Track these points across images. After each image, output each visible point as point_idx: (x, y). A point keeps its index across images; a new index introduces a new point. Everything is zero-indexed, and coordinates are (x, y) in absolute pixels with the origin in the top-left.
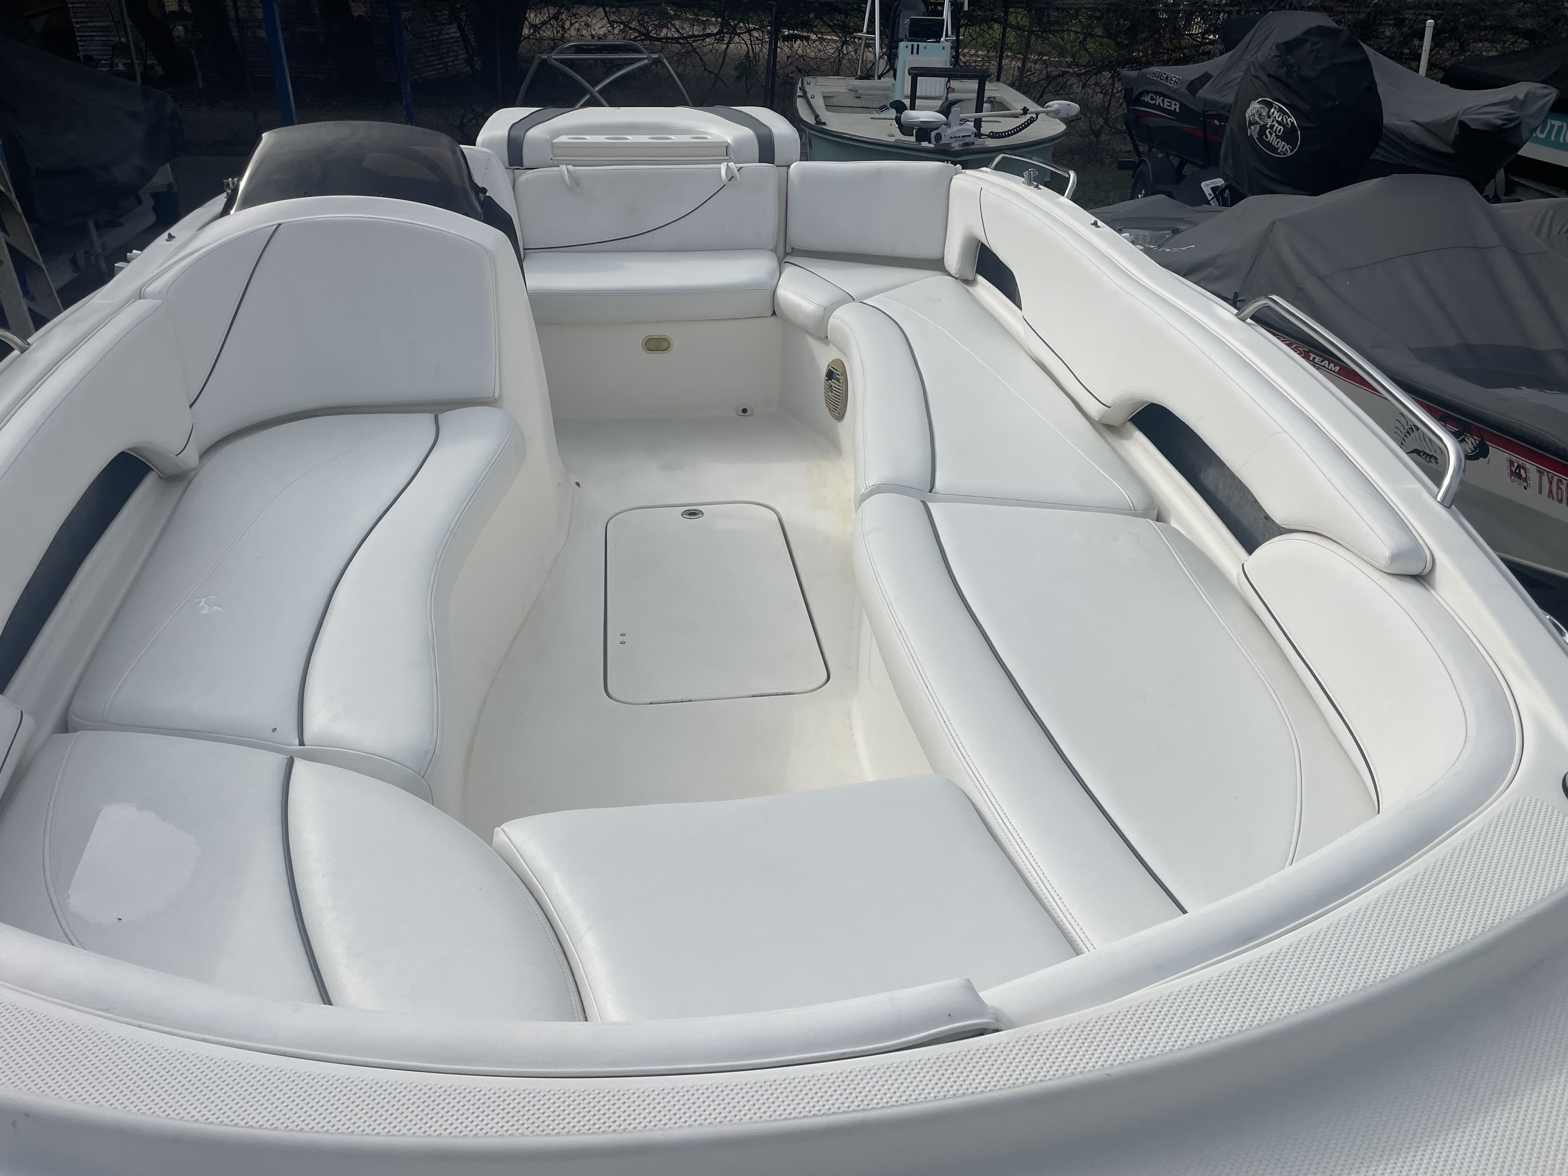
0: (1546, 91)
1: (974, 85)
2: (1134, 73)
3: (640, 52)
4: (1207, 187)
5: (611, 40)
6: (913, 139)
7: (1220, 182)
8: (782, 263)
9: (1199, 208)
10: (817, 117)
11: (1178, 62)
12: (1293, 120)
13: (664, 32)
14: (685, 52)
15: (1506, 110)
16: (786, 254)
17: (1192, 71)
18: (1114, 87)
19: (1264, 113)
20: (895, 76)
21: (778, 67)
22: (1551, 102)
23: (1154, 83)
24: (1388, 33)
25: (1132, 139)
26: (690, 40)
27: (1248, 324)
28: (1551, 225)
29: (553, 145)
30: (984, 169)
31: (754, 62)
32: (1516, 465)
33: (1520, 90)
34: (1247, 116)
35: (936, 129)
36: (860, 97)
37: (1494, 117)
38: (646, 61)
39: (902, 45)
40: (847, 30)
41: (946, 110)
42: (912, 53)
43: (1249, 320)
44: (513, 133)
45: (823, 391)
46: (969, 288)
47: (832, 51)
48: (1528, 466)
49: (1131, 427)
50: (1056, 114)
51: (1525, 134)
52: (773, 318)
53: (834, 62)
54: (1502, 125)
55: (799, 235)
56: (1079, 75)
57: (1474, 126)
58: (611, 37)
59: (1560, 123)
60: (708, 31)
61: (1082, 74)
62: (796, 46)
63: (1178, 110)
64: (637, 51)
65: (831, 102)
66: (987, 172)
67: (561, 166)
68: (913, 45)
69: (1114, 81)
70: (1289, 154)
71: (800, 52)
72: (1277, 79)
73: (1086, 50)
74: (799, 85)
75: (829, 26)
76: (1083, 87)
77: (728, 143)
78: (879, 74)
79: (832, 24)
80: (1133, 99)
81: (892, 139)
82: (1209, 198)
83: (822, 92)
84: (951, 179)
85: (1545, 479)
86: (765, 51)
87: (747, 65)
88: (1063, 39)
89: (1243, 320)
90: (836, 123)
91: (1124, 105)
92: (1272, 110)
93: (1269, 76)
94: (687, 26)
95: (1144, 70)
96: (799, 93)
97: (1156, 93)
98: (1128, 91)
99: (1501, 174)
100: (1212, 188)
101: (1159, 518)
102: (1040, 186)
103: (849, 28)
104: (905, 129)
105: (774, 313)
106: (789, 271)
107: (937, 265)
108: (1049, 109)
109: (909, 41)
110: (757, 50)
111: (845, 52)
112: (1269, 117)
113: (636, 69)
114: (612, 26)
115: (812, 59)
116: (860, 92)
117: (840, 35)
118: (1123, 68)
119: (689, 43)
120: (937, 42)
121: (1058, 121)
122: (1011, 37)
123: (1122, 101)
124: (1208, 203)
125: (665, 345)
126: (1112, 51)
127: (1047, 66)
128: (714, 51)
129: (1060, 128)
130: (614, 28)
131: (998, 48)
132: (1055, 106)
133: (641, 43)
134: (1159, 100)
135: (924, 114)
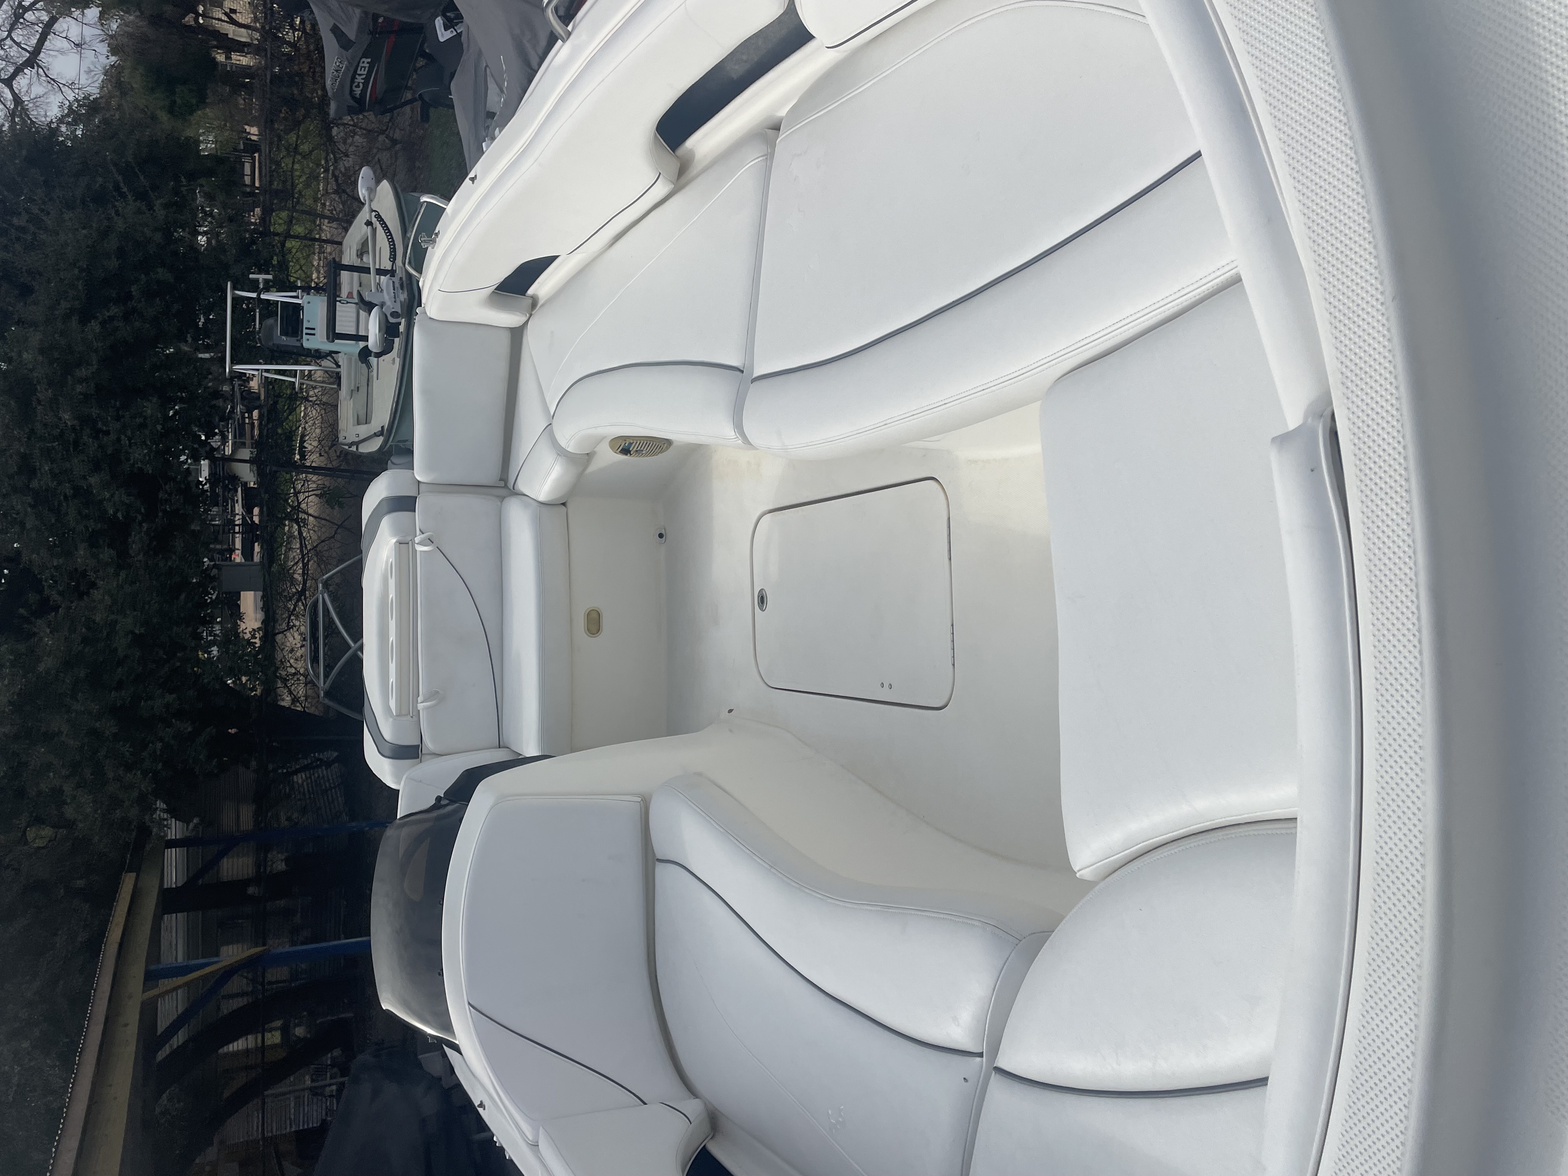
1: (345, 275)
2: (333, 106)
3: (317, 600)
4: (444, 35)
5: (305, 629)
6: (397, 340)
7: (439, 22)
8: (514, 493)
9: (465, 46)
10: (376, 435)
11: (322, 58)
13: (298, 577)
14: (317, 556)
16: (506, 486)
17: (330, 44)
18: (347, 124)
20: (337, 353)
21: (330, 466)
23: (342, 85)
25: (396, 108)
26: (305, 552)
27: (573, 29)
29: (399, 715)
30: (421, 284)
31: (326, 489)
36: (358, 388)
38: (326, 595)
39: (306, 345)
40: (295, 397)
41: (369, 306)
42: (314, 334)
43: (570, 28)
44: (387, 753)
45: (641, 458)
46: (540, 303)
47: (314, 412)
49: (681, 151)
50: (372, 191)
52: (568, 505)
53: (325, 409)
55: (488, 473)
56: (336, 160)
58: (302, 628)
60: (296, 533)
61: (334, 156)
62: (310, 448)
63: (369, 60)
64: (315, 605)
65: (363, 417)
66: (424, 281)
67: (419, 708)
68: (307, 334)
69: (342, 124)
71: (315, 444)
73: (311, 152)
74: (347, 447)
75: (290, 414)
76: (347, 156)
77: (396, 542)
78: (335, 366)
79: (287, 411)
80: (358, 105)
81: (397, 360)
82: (455, 33)
83: (354, 425)
84: (430, 318)
86: (315, 478)
87: (328, 496)
88: (300, 177)
89: (569, 34)
90: (382, 416)
91: (366, 114)
94: (291, 555)
95: (330, 94)
96: (354, 448)
97: (352, 81)
98: (351, 111)
100: (446, 30)
101: (776, 128)
102: (437, 230)
103: (291, 394)
104: (387, 349)
105: (564, 504)
106: (522, 487)
107: (517, 335)
108: (367, 198)
109: (302, 338)
110: (314, 486)
111: (314, 399)
113: (333, 606)
114: (292, 627)
115: (322, 432)
116: (352, 387)
117: (298, 403)
118: (328, 114)
119: (308, 553)
120: (303, 308)
121: (378, 188)
122: (299, 229)
123: (361, 117)
124: (459, 35)
125: (594, 615)
126: (312, 125)
127: (327, 193)
128: (316, 529)
129: (385, 186)
130: (294, 626)
131: (310, 243)
132: (364, 192)
133: (308, 600)
134: (359, 79)
135: (373, 328)
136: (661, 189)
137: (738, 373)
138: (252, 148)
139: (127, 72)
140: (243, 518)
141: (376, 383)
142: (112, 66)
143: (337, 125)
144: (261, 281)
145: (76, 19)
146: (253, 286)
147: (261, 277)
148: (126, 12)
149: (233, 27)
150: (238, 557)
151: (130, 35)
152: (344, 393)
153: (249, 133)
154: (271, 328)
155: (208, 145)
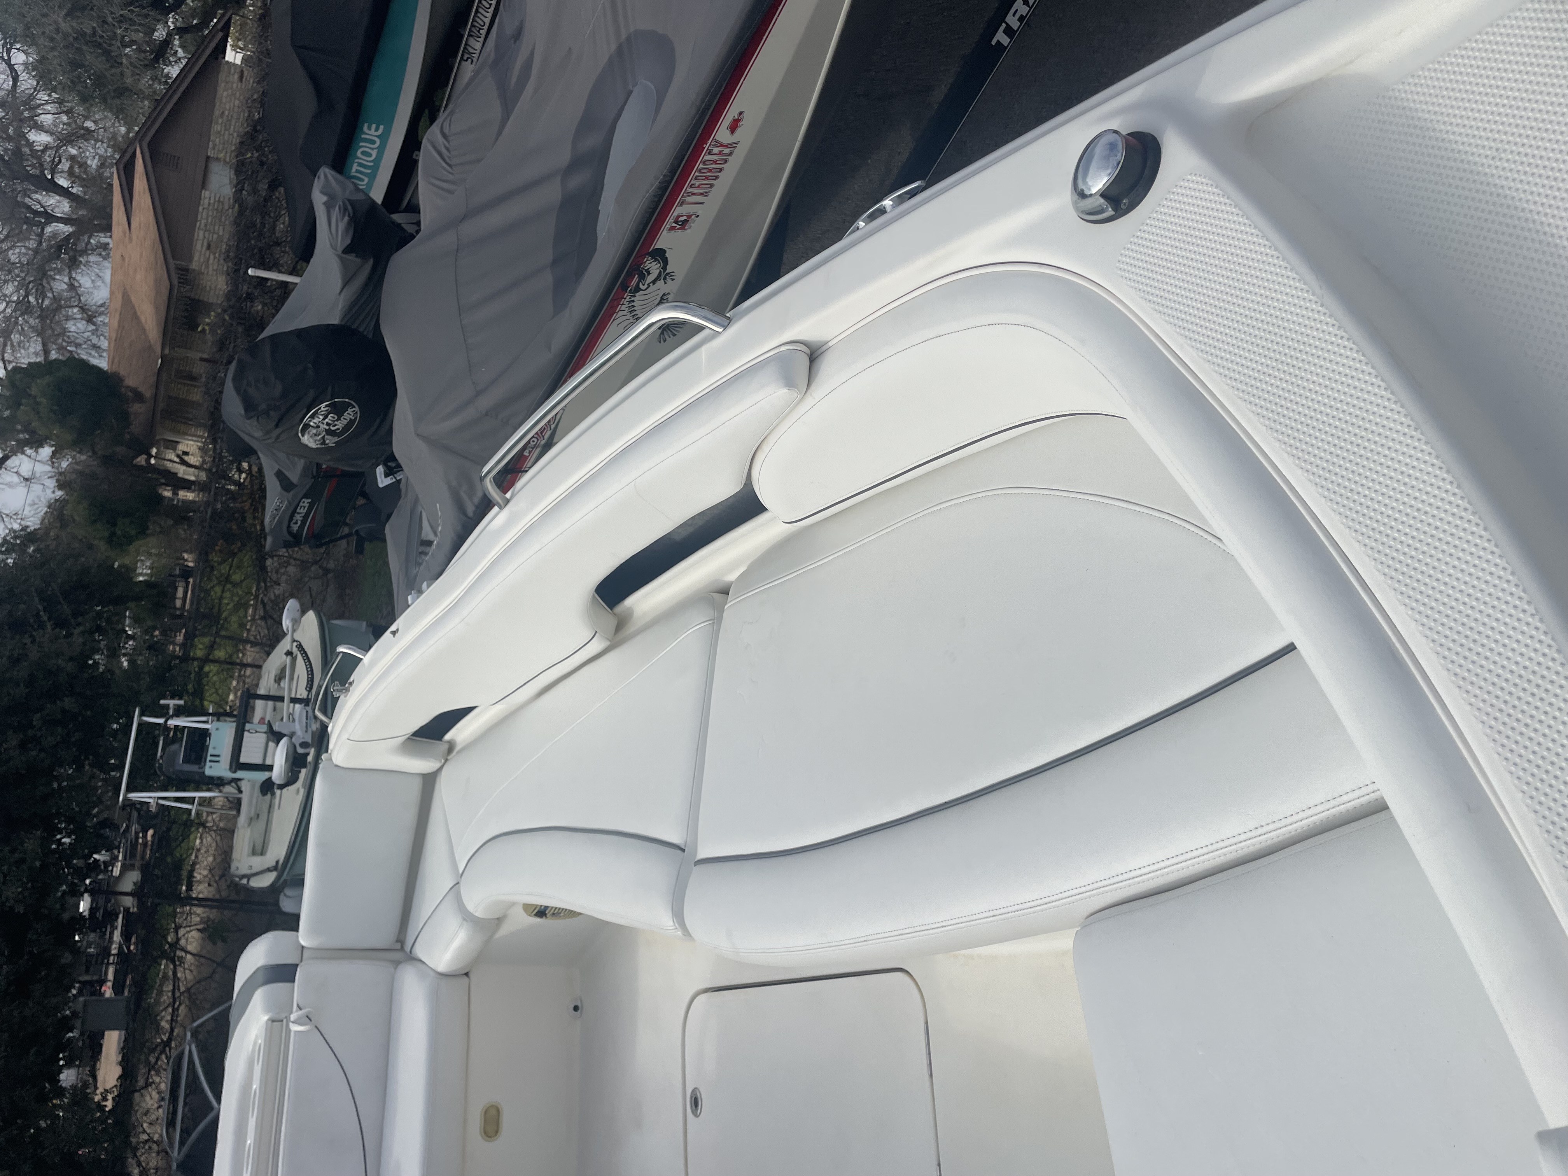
0: (322, 177)
1: (259, 704)
2: (269, 540)
3: (182, 1053)
4: (383, 481)
5: (166, 1086)
6: (303, 771)
7: (380, 470)
8: (412, 958)
9: (403, 491)
10: (269, 870)
11: (264, 497)
12: (323, 405)
13: (165, 1025)
14: (190, 1000)
15: (336, 213)
16: (402, 948)
17: (272, 486)
18: (282, 556)
19: (314, 431)
20: (240, 780)
21: (218, 897)
22: (333, 173)
23: (280, 522)
24: (260, 307)
25: (331, 541)
26: (177, 994)
27: (512, 496)
28: (444, 181)
30: (329, 729)
31: (210, 923)
32: (674, 225)
33: (318, 199)
34: (314, 447)
35: (295, 747)
36: (258, 815)
37: (341, 224)
38: (193, 1047)
39: (208, 772)
40: (190, 824)
41: (276, 737)
42: (218, 762)
43: (508, 495)
45: (558, 921)
46: (458, 748)
47: (210, 839)
48: (675, 214)
49: (619, 609)
50: (296, 622)
51: (360, 197)
52: (471, 975)
53: (221, 836)
54: (349, 216)
55: (384, 936)
56: (266, 588)
57: (348, 241)
58: (162, 1086)
59: (355, 165)
60: (171, 973)
61: (266, 585)
62: (199, 877)
63: (310, 500)
64: (180, 1057)
65: (259, 848)
66: (332, 730)
68: (210, 761)
69: (276, 556)
70: (357, 409)
71: (205, 872)
72: (280, 420)
73: (242, 581)
74: (237, 879)
75: (183, 841)
76: (279, 585)
77: (268, 1020)
78: (237, 792)
79: (181, 838)
80: (295, 540)
81: (302, 791)
82: (394, 480)
83: (248, 856)
84: (336, 766)
85: (688, 199)
86: (200, 911)
87: (211, 931)
88: (228, 604)
89: (508, 501)
90: (278, 850)
91: (301, 547)
92: (312, 424)
93: (277, 426)
94: (162, 998)
95: (267, 530)
96: (245, 881)
97: (291, 519)
98: (287, 545)
99: (396, 217)
100: (386, 476)
101: (725, 592)
102: (351, 680)
103: (187, 821)
104: (291, 781)
105: (467, 974)
106: (420, 952)
107: (429, 781)
108: (290, 628)
109: (205, 765)
110: (198, 919)
111: (212, 825)
112: (318, 427)
113: (198, 1056)
114: (151, 1084)
115: (215, 860)
116: (252, 814)
117: (194, 829)
118: (264, 547)
119: (179, 997)
120: (210, 735)
121: (303, 619)
122: (220, 654)
123: (296, 549)
124: (399, 482)
125: (493, 1112)
126: (247, 557)
127: (253, 619)
128: (192, 968)
129: (311, 616)
130: (153, 1082)
131: (229, 667)
132: (288, 622)
133: (173, 1051)
134: (298, 517)
135: (279, 758)
136: (596, 646)
137: (679, 852)
138: (186, 573)
139: (70, 506)
140: (120, 948)
141: (276, 813)
142: (56, 500)
143: (272, 557)
144: (171, 706)
145: (30, 457)
146: (163, 712)
147: (172, 703)
148: (79, 452)
149: (185, 467)
150: (108, 991)
151: (81, 473)
152: (242, 819)
153: (186, 560)
154: (176, 754)
155: (143, 573)
